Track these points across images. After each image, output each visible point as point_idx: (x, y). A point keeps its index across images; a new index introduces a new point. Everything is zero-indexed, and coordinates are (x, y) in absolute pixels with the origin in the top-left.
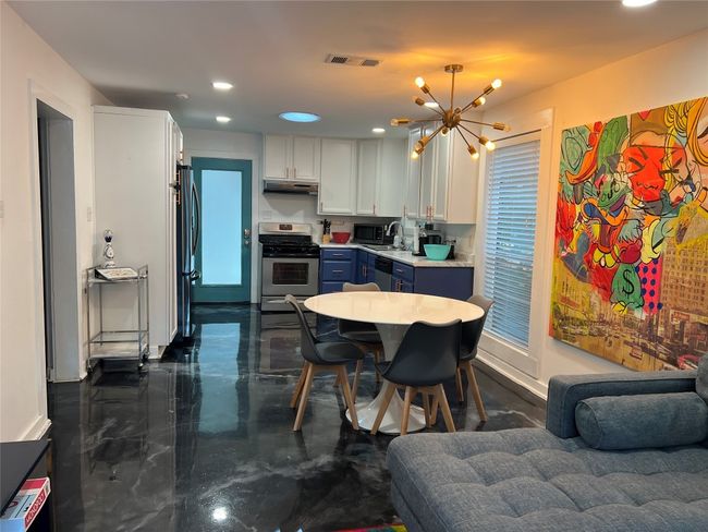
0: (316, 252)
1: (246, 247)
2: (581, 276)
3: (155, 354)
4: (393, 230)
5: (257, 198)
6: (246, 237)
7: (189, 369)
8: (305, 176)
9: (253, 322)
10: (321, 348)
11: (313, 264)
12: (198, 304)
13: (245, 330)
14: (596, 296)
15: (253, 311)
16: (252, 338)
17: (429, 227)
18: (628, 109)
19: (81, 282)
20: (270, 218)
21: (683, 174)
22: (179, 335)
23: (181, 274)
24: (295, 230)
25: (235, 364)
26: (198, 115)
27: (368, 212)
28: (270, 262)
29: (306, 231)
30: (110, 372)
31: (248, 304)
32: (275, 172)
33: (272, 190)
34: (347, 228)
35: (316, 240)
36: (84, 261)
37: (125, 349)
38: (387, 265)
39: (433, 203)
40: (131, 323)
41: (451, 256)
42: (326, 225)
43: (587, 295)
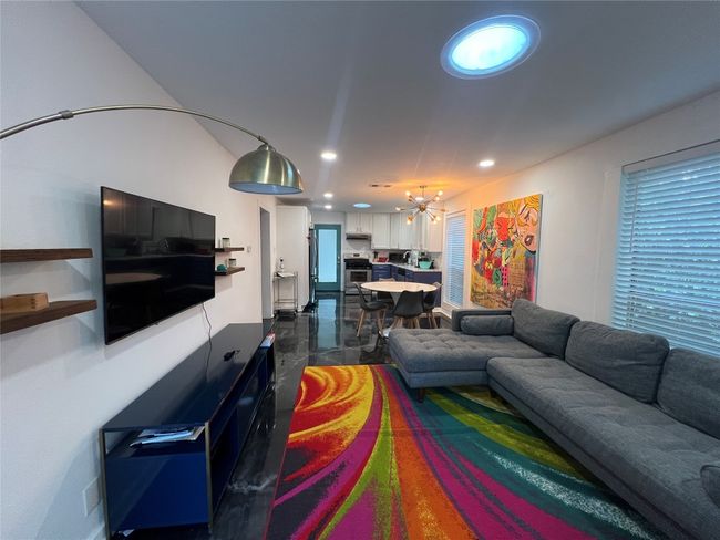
0: (371, 266)
1: (339, 265)
2: (481, 274)
3: (300, 310)
4: (408, 255)
5: (344, 241)
6: (339, 260)
7: (313, 315)
8: (365, 231)
9: (342, 299)
10: (368, 304)
11: (369, 272)
12: (318, 291)
13: (338, 302)
14: (486, 282)
15: (342, 294)
16: (342, 305)
17: (423, 254)
18: (496, 203)
19: (272, 277)
20: (349, 251)
21: (514, 230)
22: (310, 302)
23: (310, 276)
24: (361, 256)
25: (334, 314)
26: (317, 206)
27: (396, 247)
28: (350, 271)
29: (366, 257)
30: (283, 316)
31: (339, 291)
32: (351, 229)
33: (351, 238)
34: (386, 255)
35: (371, 261)
36: (273, 270)
37: (288, 306)
38: (403, 272)
39: (423, 243)
40: (291, 296)
41: (432, 267)
42: (376, 254)
43: (483, 281)
